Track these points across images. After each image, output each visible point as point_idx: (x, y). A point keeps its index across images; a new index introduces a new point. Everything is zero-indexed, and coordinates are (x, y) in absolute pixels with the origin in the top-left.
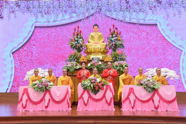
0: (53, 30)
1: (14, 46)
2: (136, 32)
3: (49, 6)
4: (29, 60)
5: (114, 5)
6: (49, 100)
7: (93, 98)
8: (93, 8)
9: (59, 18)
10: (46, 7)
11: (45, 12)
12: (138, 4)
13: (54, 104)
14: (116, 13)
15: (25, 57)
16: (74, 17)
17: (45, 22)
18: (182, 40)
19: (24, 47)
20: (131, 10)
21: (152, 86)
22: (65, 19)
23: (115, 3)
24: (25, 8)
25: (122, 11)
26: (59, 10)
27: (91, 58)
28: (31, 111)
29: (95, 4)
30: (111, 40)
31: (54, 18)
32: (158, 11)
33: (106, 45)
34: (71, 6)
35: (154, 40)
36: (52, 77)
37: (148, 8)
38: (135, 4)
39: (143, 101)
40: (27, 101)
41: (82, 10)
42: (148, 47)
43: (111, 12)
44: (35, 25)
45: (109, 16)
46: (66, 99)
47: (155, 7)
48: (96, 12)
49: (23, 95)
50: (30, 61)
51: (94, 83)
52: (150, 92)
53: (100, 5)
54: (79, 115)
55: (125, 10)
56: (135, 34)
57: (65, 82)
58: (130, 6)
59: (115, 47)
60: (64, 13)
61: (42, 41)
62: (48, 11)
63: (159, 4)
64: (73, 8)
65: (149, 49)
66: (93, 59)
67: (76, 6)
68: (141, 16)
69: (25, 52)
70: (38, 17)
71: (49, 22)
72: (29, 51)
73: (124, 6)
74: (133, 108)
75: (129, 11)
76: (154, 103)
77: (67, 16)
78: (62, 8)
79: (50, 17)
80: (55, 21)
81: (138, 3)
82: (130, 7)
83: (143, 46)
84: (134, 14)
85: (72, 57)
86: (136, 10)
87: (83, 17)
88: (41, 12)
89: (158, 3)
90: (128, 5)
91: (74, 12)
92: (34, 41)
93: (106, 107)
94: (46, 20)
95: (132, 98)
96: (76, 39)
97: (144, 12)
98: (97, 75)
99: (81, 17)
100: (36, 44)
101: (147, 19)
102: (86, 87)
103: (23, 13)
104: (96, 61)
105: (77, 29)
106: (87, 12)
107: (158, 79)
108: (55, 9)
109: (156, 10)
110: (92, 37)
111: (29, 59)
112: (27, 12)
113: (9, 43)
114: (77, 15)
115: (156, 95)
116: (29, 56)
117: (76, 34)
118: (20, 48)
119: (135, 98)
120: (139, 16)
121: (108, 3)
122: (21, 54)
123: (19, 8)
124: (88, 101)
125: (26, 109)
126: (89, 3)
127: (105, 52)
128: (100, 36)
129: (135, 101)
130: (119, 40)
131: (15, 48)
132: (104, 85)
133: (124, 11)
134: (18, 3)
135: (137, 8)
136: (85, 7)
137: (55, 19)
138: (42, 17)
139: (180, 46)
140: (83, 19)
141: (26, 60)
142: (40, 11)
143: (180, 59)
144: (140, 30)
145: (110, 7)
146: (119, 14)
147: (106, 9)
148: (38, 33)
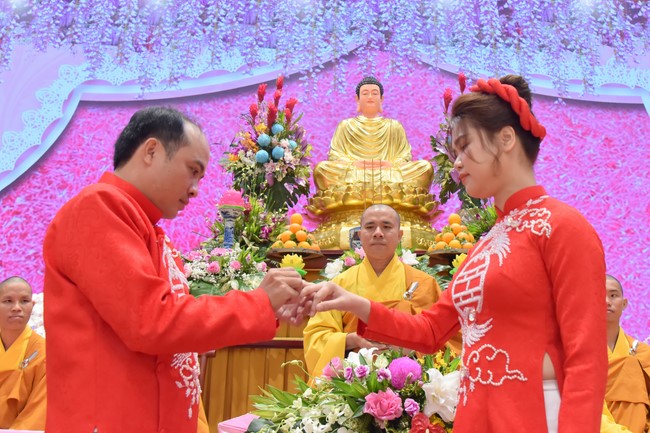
2: (558, 136)
3: (157, 20)
4: (29, 258)
5: (450, 18)
8: (355, 28)
9: (196, 68)
10: (144, 23)
11: (135, 43)
12: (553, 21)
14: (459, 52)
15: (10, 242)
16: (265, 64)
17: (131, 83)
19: (14, 193)
20: (524, 40)
22: (222, 72)
23: (455, 13)
24: (53, 26)
25: (486, 45)
26: (201, 33)
27: (344, 241)
29: (362, 13)
31: (175, 66)
34: (253, 19)
35: (640, 175)
37: (595, 40)
38: (539, 19)
41: (305, 35)
42: (618, 206)
43: (438, 48)
44: (84, 95)
45: (430, 62)
47: (623, 35)
48: (369, 42)
53: (385, 16)
55: (496, 40)
56: (555, 145)
58: (517, 24)
60: (221, 44)
62: (151, 36)
63: (637, 27)
64: (266, 28)
65: (624, 214)
67: (278, 20)
68: (572, 66)
69: (14, 219)
70: (100, 60)
71: (146, 82)
72: (35, 212)
73: (492, 27)
75: (518, 47)
77: (233, 60)
78: (216, 25)
79: (155, 64)
80: (174, 79)
81: (551, 17)
82: (518, 32)
83: (592, 198)
84: (540, 57)
86: (546, 42)
87: (307, 66)
88: (117, 42)
89: (632, 22)
90: (512, 23)
91: (269, 41)
92: (66, 167)
94: (136, 75)
96: (264, 138)
97: (579, 52)
99: (296, 62)
100: (71, 181)
101: (597, 80)
103: (41, 45)
106: (325, 44)
108: (183, 29)
109: (630, 49)
111: (31, 252)
112: (59, 40)
114: (282, 56)
116: (29, 236)
117: (265, 114)
120: (563, 68)
121: (422, 10)
123: (28, 26)
126: (336, 10)
127: (421, 214)
128: (391, 133)
133: (494, 46)
135: (552, 36)
136: (319, 24)
137: (176, 71)
138: (121, 61)
140: (308, 73)
141: (12, 258)
142: (116, 40)
144: (571, 125)
145: (433, 27)
146: (473, 57)
147: (416, 35)
148: (91, 129)
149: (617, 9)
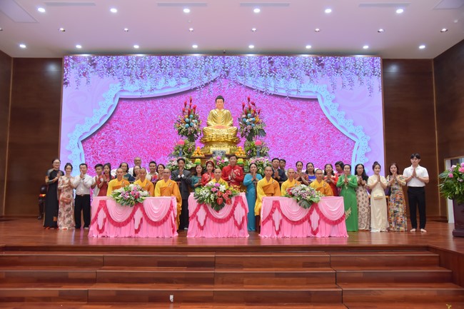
0: (149, 103)
1: (85, 130)
2: (285, 111)
3: (143, 66)
4: (109, 153)
5: (250, 65)
6: (142, 219)
7: (213, 217)
8: (216, 70)
9: (159, 85)
10: (139, 67)
11: (136, 75)
12: (288, 66)
13: (150, 227)
14: (253, 79)
15: (102, 148)
16: (184, 84)
18: (354, 124)
19: (101, 132)
20: (277, 74)
21: (309, 197)
22: (169, 87)
23: (252, 63)
24: (104, 68)
25: (263, 76)
26: (160, 71)
27: (211, 152)
28: (112, 236)
29: (218, 64)
30: (245, 123)
32: (319, 78)
33: (237, 131)
34: (179, 66)
35: (312, 125)
36: (145, 181)
37: (303, 73)
38: (283, 65)
39: (294, 222)
40: (105, 221)
41: (198, 73)
42: (303, 135)
43: (245, 77)
44: (120, 95)
45: (242, 83)
46: (170, 218)
47: (314, 71)
48: (221, 75)
49: (98, 211)
50: (110, 155)
51: (216, 192)
52: (305, 207)
53: (227, 65)
54: (190, 244)
55: (267, 74)
56: (284, 114)
57: (166, 191)
58: (275, 68)
59: (251, 134)
60: (168, 76)
61: (131, 123)
62: (142, 73)
63: (320, 68)
64: (184, 69)
65: (305, 138)
66: (214, 153)
67: (188, 66)
68: (293, 84)
69: (102, 140)
70: (124, 82)
71: (142, 91)
72: (109, 138)
73: (266, 69)
74: (278, 233)
75: (274, 77)
76: (311, 225)
77: (173, 83)
78: (165, 68)
79: (145, 84)
80: (152, 90)
82: (275, 70)
83: (295, 133)
84: (282, 81)
85: (181, 149)
86: (284, 75)
87: (199, 85)
88: (130, 75)
89: (318, 66)
90: (273, 67)
91: (185, 75)
92: (117, 122)
93: (235, 231)
94: (138, 88)
95: (277, 217)
96: (187, 120)
97: (297, 78)
98: (221, 180)
99: (195, 83)
100: (120, 127)
101: (302, 90)
102: (203, 199)
103: (101, 76)
104: (219, 157)
105: (188, 103)
106: (205, 76)
107: (318, 186)
108: (153, 70)
109: (316, 77)
110: (214, 117)
111: (110, 151)
112: (108, 74)
113: (77, 126)
114: (190, 81)
115: (315, 212)
116: (108, 146)
117: (187, 111)
118: (94, 134)
119: (281, 217)
120: (290, 85)
122: (95, 143)
123: (95, 68)
124: (205, 221)
125: (104, 234)
126: (209, 62)
127: (233, 143)
128: (226, 115)
129: (281, 222)
130: (258, 123)
131: (86, 133)
132: (232, 196)
133: (266, 76)
134: (94, 60)
135: (287, 72)
136: (203, 68)
137: (152, 86)
139: (352, 134)
140: (199, 87)
141: (103, 153)
143: (351, 155)
144: (290, 107)
145: (244, 69)
146: (258, 81)
147: (238, 72)
148: (124, 109)
149: (313, 61)
